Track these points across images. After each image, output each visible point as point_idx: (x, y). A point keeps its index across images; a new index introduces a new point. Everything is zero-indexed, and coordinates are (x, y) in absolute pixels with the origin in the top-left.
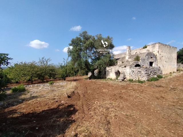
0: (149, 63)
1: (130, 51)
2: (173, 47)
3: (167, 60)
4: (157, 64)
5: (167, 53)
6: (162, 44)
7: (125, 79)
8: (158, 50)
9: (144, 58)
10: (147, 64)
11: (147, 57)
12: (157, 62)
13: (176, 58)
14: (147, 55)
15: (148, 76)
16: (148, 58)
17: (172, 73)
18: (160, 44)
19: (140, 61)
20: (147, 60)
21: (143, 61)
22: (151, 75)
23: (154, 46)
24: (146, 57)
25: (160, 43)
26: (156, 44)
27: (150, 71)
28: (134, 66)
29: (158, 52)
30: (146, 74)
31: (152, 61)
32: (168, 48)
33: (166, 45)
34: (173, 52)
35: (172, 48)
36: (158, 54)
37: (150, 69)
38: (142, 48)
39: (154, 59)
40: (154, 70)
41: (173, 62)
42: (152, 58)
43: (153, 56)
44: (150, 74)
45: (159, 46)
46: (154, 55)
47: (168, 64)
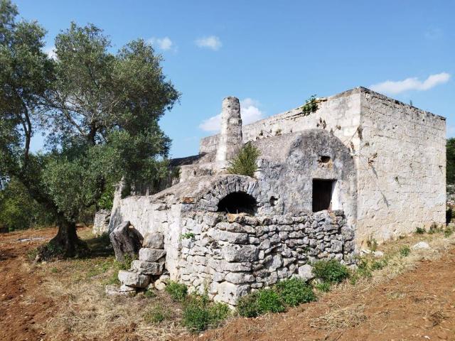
0: (309, 187)
1: (234, 121)
2: (428, 115)
3: (404, 172)
4: (352, 189)
5: (401, 141)
6: (376, 96)
7: (153, 278)
8: (356, 122)
9: (283, 161)
10: (300, 190)
11: (299, 153)
12: (355, 181)
13: (444, 165)
14: (297, 145)
15: (248, 277)
16: (306, 160)
17: (428, 229)
18: (368, 96)
19: (258, 174)
20: (300, 171)
21: (277, 177)
22: (271, 269)
23: (344, 102)
24: (290, 153)
25: (367, 91)
26: (349, 92)
27: (266, 245)
28: (215, 201)
29: (360, 131)
30: (239, 266)
31: (327, 177)
32: (409, 118)
33: (397, 102)
34: (431, 137)
35: (423, 116)
36: (356, 141)
37: (271, 228)
38: (301, 111)
39: (339, 164)
40: (299, 234)
41: (429, 180)
42: (325, 159)
43: (335, 153)
44: (266, 265)
45: (362, 106)
46: (338, 145)
47: (409, 189)
